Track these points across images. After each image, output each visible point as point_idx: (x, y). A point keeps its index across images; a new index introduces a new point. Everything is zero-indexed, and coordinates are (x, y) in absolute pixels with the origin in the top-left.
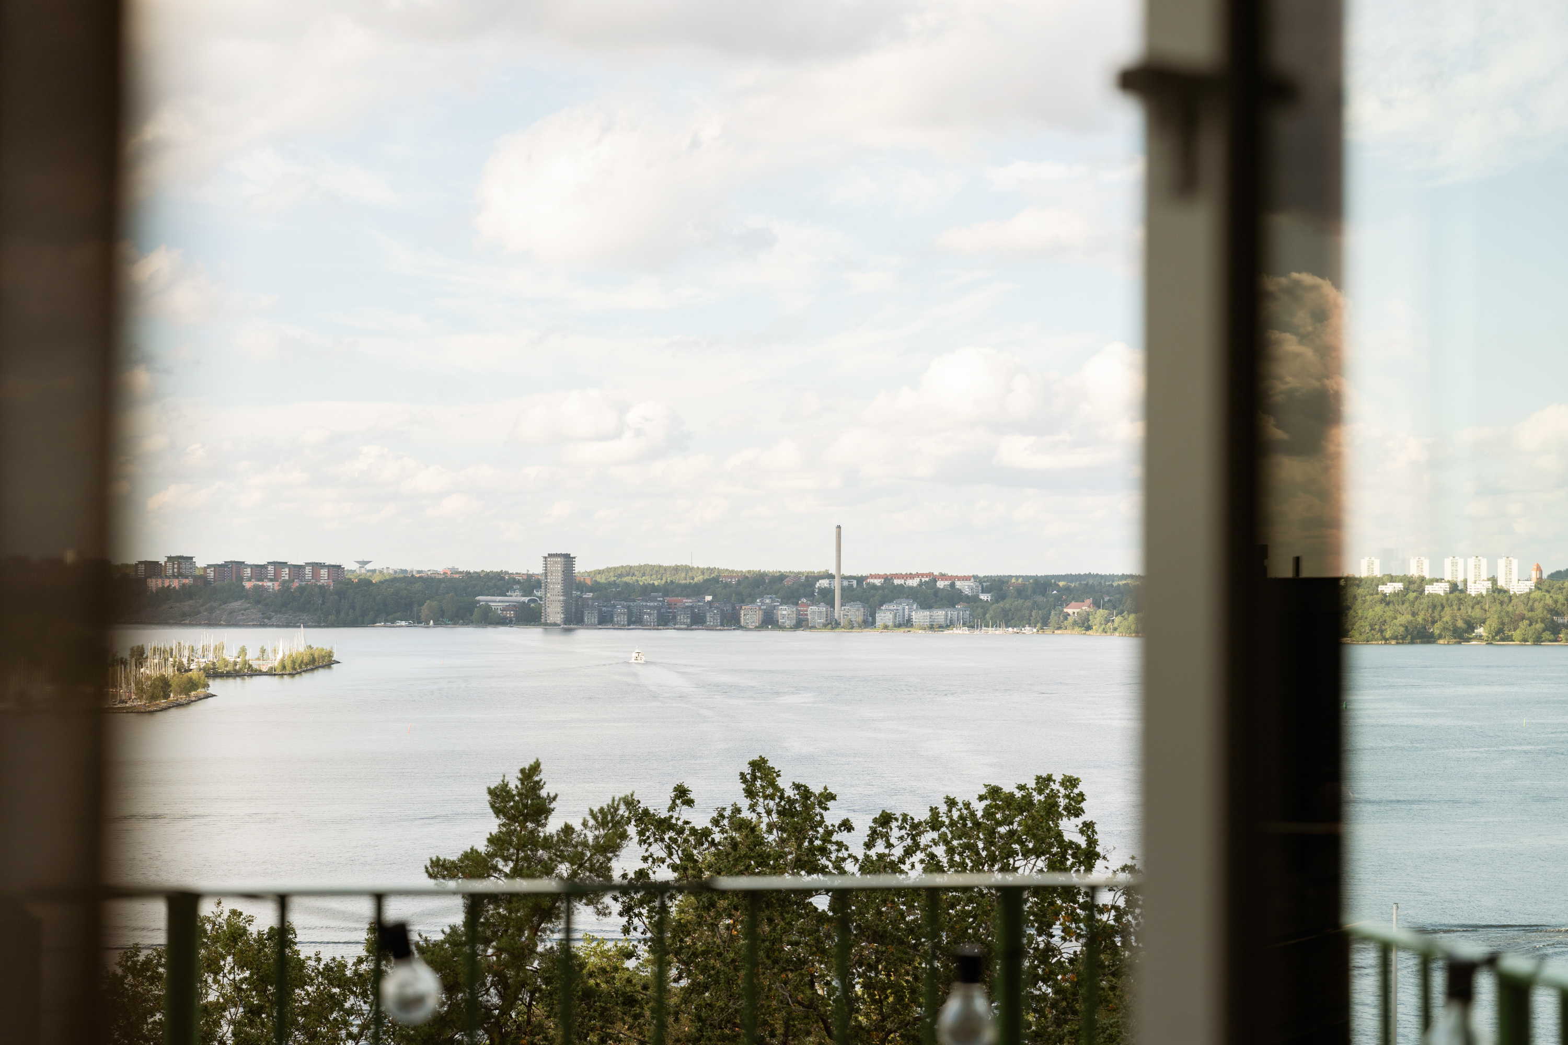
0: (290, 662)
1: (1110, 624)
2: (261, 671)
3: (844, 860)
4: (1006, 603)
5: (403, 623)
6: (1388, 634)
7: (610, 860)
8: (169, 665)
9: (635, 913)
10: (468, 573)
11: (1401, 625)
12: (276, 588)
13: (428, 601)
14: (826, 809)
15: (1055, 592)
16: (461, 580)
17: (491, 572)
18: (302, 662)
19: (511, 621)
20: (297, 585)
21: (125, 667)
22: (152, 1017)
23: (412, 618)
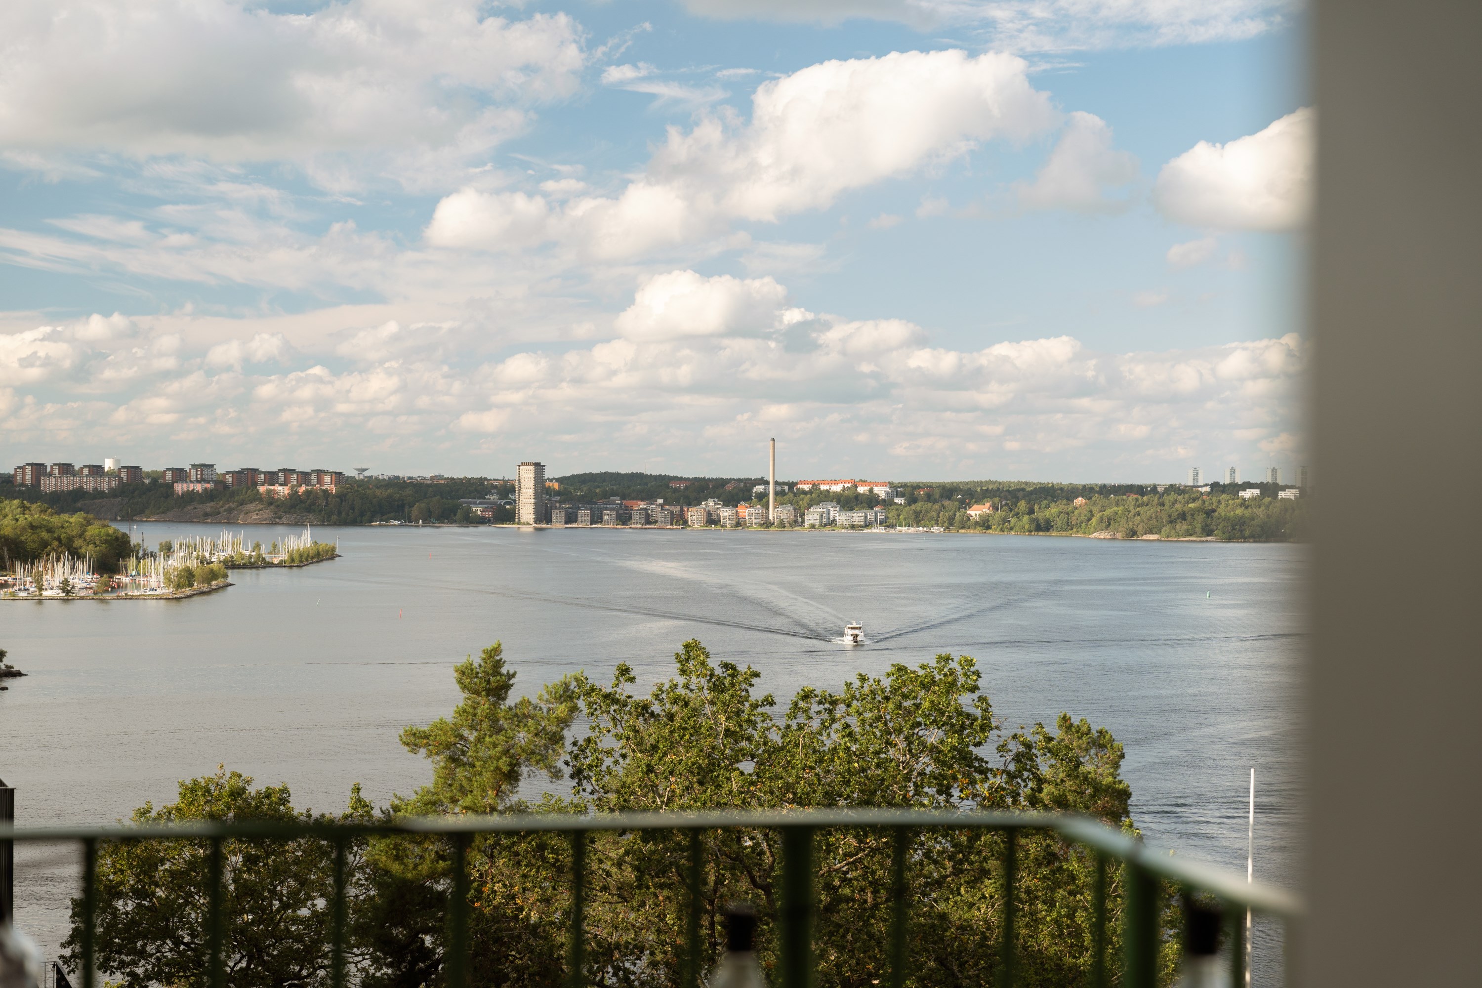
0: (298, 555)
1: (1006, 524)
2: (272, 563)
3: (768, 729)
4: (918, 506)
5: (396, 522)
6: (1247, 533)
7: (562, 729)
8: (193, 558)
9: (584, 776)
10: (452, 479)
11: (1258, 526)
12: (286, 492)
13: (417, 504)
14: (751, 685)
15: (960, 496)
16: (447, 485)
17: (473, 478)
18: (308, 555)
19: (489, 521)
20: (304, 489)
21: (155, 559)
22: (162, 865)
23: (404, 518)
